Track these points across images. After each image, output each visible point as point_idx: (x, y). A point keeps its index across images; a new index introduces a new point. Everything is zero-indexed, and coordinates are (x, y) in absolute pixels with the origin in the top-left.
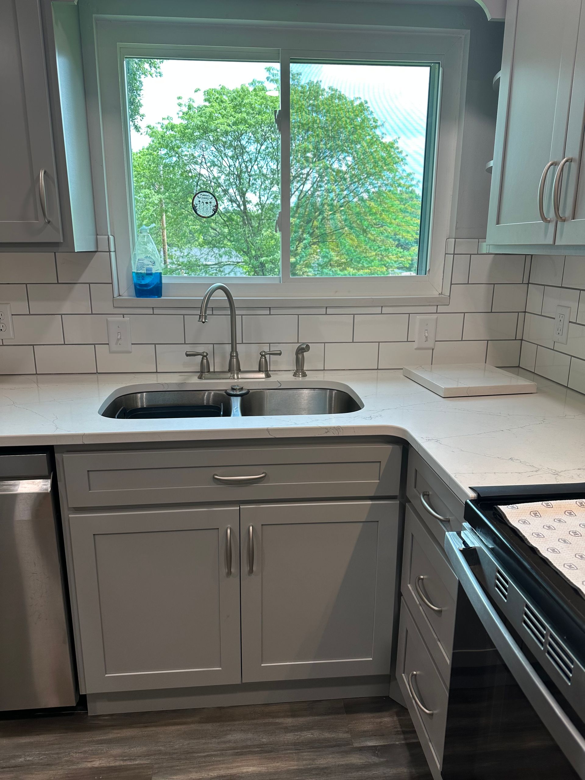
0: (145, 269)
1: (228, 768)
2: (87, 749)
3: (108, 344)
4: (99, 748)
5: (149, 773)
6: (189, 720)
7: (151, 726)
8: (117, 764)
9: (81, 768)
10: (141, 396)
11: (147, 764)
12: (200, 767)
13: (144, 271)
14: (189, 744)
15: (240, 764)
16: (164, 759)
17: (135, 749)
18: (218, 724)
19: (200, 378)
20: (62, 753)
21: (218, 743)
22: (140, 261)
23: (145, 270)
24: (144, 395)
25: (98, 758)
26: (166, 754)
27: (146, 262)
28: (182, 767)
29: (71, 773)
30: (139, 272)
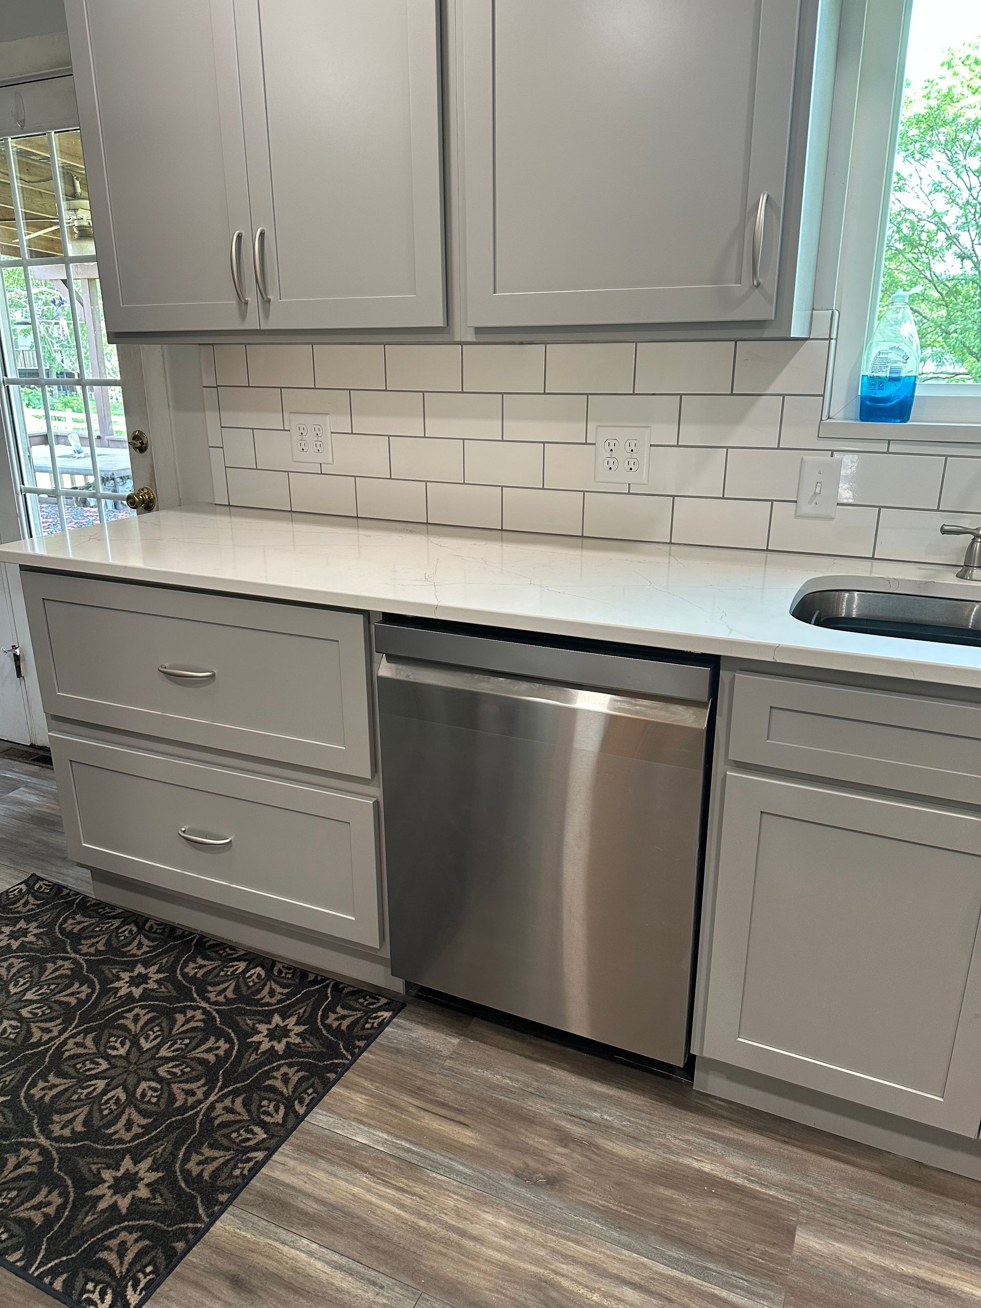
0: (889, 369)
1: (933, 1271)
2: (692, 1138)
3: (796, 502)
4: (711, 1145)
5: (791, 1218)
6: (863, 1162)
7: (795, 1145)
8: (739, 1181)
9: (681, 1164)
10: (848, 596)
11: (788, 1202)
12: (882, 1247)
13: (885, 374)
14: (861, 1200)
15: (958, 1275)
16: (816, 1206)
17: (768, 1170)
18: (915, 1189)
19: (961, 576)
20: (654, 1129)
21: (917, 1222)
22: (881, 356)
23: (888, 371)
24: (856, 598)
25: (709, 1159)
26: (819, 1199)
27: (892, 356)
28: (849, 1233)
29: (668, 1165)
30: (876, 375)
